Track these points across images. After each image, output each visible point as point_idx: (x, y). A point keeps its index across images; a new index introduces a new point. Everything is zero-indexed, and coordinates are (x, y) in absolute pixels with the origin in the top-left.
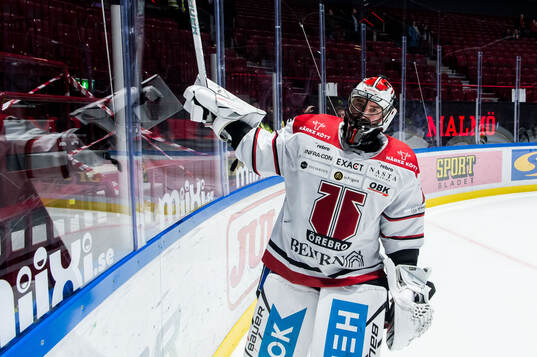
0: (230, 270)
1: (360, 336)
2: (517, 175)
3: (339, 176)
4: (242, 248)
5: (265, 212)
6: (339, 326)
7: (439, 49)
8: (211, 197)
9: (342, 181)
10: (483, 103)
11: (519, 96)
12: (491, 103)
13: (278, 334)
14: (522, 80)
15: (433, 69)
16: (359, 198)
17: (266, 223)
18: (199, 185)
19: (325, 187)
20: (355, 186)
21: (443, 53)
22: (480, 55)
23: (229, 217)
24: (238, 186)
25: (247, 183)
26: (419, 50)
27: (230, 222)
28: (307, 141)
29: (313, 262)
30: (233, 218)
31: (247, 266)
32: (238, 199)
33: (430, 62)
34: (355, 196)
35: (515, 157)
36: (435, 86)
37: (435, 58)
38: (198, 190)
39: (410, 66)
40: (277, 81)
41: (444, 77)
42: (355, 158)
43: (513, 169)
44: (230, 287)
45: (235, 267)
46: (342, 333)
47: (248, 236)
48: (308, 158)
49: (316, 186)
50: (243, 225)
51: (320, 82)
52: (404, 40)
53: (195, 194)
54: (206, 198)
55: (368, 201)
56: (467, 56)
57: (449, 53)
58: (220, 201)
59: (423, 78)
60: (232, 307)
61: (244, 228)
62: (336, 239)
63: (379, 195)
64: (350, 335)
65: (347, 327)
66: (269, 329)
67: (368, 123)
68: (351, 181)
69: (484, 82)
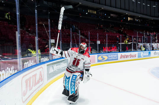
0: (23, 91)
1: (75, 79)
2: (99, 61)
3: (77, 57)
4: (27, 85)
5: (34, 74)
6: (73, 78)
7: (80, 31)
8: (16, 71)
9: (77, 58)
10: (90, 44)
11: (99, 42)
12: (92, 44)
13: (67, 80)
14: (99, 39)
15: (79, 36)
16: (80, 60)
17: (34, 77)
18: (12, 68)
19: (75, 58)
20: (79, 59)
21: (81, 32)
22: (89, 33)
23: (22, 76)
24: (25, 68)
25: (28, 67)
26: (75, 31)
27: (23, 78)
28: (73, 51)
29: (72, 69)
30: (23, 77)
31: (28, 90)
32: (25, 71)
33: (78, 34)
34: (79, 60)
35: (98, 57)
36: (79, 40)
37: (79, 34)
38: (12, 70)
39: (73, 35)
40: (37, 39)
41: (81, 38)
42: (80, 54)
43: (98, 59)
44: (23, 97)
45: (24, 91)
46: (73, 79)
47: (28, 81)
48: (73, 54)
49: (74, 58)
50: (27, 78)
51: (49, 39)
52: (71, 29)
53: (10, 71)
54: (14, 72)
55: (81, 61)
56: (87, 33)
57: (82, 32)
58: (19, 72)
59: (76, 38)
60: (24, 102)
61: (27, 79)
62: (76, 66)
63: (83, 60)
64: (74, 79)
65: (74, 78)
66: (66, 79)
67: (82, 49)
68: (79, 58)
69: (90, 39)
